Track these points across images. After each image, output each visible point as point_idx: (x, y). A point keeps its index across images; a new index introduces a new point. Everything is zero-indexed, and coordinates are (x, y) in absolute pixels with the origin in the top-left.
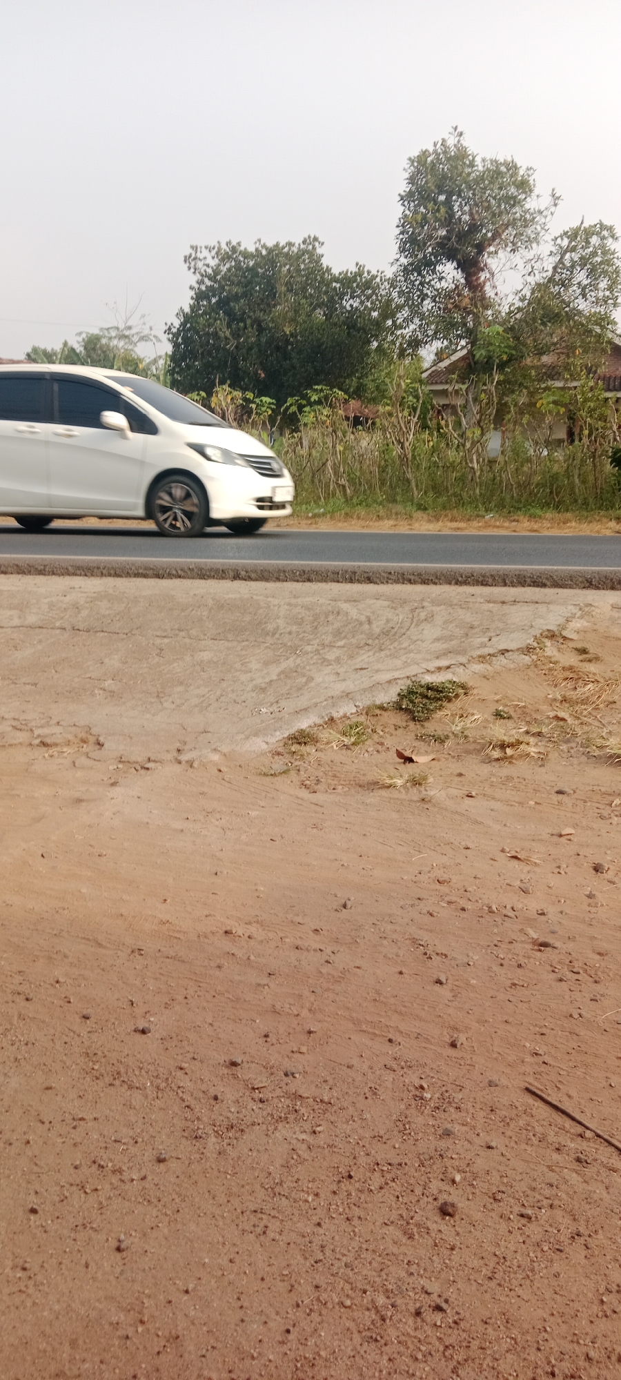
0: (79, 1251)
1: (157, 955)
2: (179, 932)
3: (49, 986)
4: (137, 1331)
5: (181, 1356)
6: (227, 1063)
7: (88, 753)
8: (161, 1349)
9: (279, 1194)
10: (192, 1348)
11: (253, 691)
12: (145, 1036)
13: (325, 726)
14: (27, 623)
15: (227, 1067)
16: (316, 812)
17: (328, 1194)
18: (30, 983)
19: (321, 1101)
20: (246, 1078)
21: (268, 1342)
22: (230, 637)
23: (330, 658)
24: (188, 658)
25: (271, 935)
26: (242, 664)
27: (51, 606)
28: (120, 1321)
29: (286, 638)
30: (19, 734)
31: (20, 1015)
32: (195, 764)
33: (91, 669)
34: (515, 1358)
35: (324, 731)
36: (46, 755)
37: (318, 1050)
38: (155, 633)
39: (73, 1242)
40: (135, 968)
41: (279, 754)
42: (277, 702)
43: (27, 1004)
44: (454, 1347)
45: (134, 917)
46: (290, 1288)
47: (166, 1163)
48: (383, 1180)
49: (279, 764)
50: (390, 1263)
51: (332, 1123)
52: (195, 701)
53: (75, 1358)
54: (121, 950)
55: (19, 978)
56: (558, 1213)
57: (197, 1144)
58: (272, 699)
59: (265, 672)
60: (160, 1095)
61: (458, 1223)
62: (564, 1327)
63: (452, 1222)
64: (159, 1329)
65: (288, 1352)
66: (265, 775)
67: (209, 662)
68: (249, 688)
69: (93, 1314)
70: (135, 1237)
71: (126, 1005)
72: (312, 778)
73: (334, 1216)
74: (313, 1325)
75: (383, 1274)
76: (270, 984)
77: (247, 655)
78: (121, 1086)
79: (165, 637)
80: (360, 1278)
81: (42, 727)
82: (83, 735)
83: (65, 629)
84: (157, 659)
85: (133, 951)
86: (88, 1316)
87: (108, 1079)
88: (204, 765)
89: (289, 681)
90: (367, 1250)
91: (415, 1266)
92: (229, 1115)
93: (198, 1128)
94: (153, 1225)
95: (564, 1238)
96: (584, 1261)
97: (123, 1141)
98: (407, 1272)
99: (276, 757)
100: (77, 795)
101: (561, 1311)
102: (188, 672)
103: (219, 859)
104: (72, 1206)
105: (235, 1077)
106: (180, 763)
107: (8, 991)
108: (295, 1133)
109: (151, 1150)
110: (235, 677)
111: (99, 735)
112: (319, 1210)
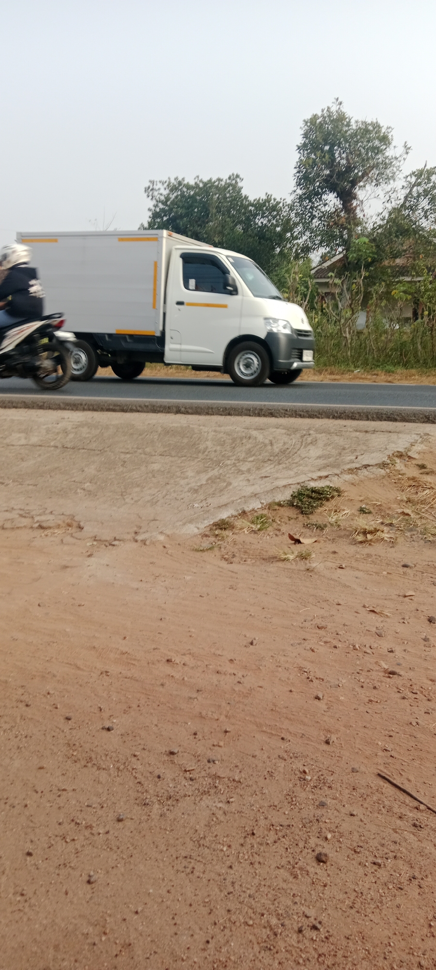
0: (61, 883)
1: (120, 676)
2: (135, 660)
3: (42, 697)
4: (101, 940)
5: (132, 958)
6: (168, 752)
7: (72, 534)
8: (118, 953)
9: (203, 845)
10: (140, 952)
11: (189, 491)
12: (109, 733)
13: (239, 517)
14: (30, 443)
15: (167, 755)
16: (232, 577)
17: (238, 846)
18: (30, 694)
19: (234, 780)
20: (181, 763)
21: (194, 949)
22: (173, 453)
23: (243, 469)
24: (143, 468)
25: (199, 663)
26: (182, 473)
27: (48, 431)
28: (89, 933)
29: (213, 455)
30: (23, 520)
31: (22, 716)
32: (147, 543)
33: (75, 475)
34: (368, 963)
35: (238, 520)
36: (43, 535)
37: (231, 744)
38: (120, 450)
39: (57, 876)
40: (103, 685)
41: (206, 536)
42: (206, 499)
43: (27, 709)
44: (325, 955)
45: (103, 649)
46: (209, 911)
47: (123, 822)
48: (276, 837)
49: (206, 544)
50: (280, 895)
51: (241, 796)
52: (149, 498)
53: (57, 958)
54: (94, 672)
55: (21, 691)
56: (400, 862)
57: (146, 809)
58: (202, 497)
59: (197, 478)
60: (120, 774)
61: (329, 868)
62: (403, 943)
63: (325, 866)
64: (117, 938)
65: (208, 957)
66: (197, 550)
67: (158, 471)
68: (186, 490)
69: (71, 927)
70: (101, 873)
71: (97, 711)
72: (229, 554)
73: (242, 861)
74: (226, 938)
75: (276, 902)
76: (198, 698)
77: (185, 466)
78: (92, 767)
79: (127, 453)
80: (259, 905)
81: (40, 515)
82: (69, 521)
83: (57, 447)
84: (121, 469)
85: (102, 673)
86: (67, 928)
87: (83, 763)
88: (153, 543)
89: (214, 485)
90: (265, 885)
91: (298, 898)
92: (168, 789)
93: (146, 798)
94: (113, 865)
95: (404, 879)
96: (417, 897)
97: (93, 806)
98: (293, 901)
99: (205, 538)
100: (64, 563)
101: (401, 932)
102: (143, 478)
103: (163, 609)
104: (57, 850)
105: (172, 762)
106: (136, 541)
107: (14, 699)
108: (215, 802)
109: (112, 813)
110: (175, 482)
111: (80, 522)
112: (231, 858)
